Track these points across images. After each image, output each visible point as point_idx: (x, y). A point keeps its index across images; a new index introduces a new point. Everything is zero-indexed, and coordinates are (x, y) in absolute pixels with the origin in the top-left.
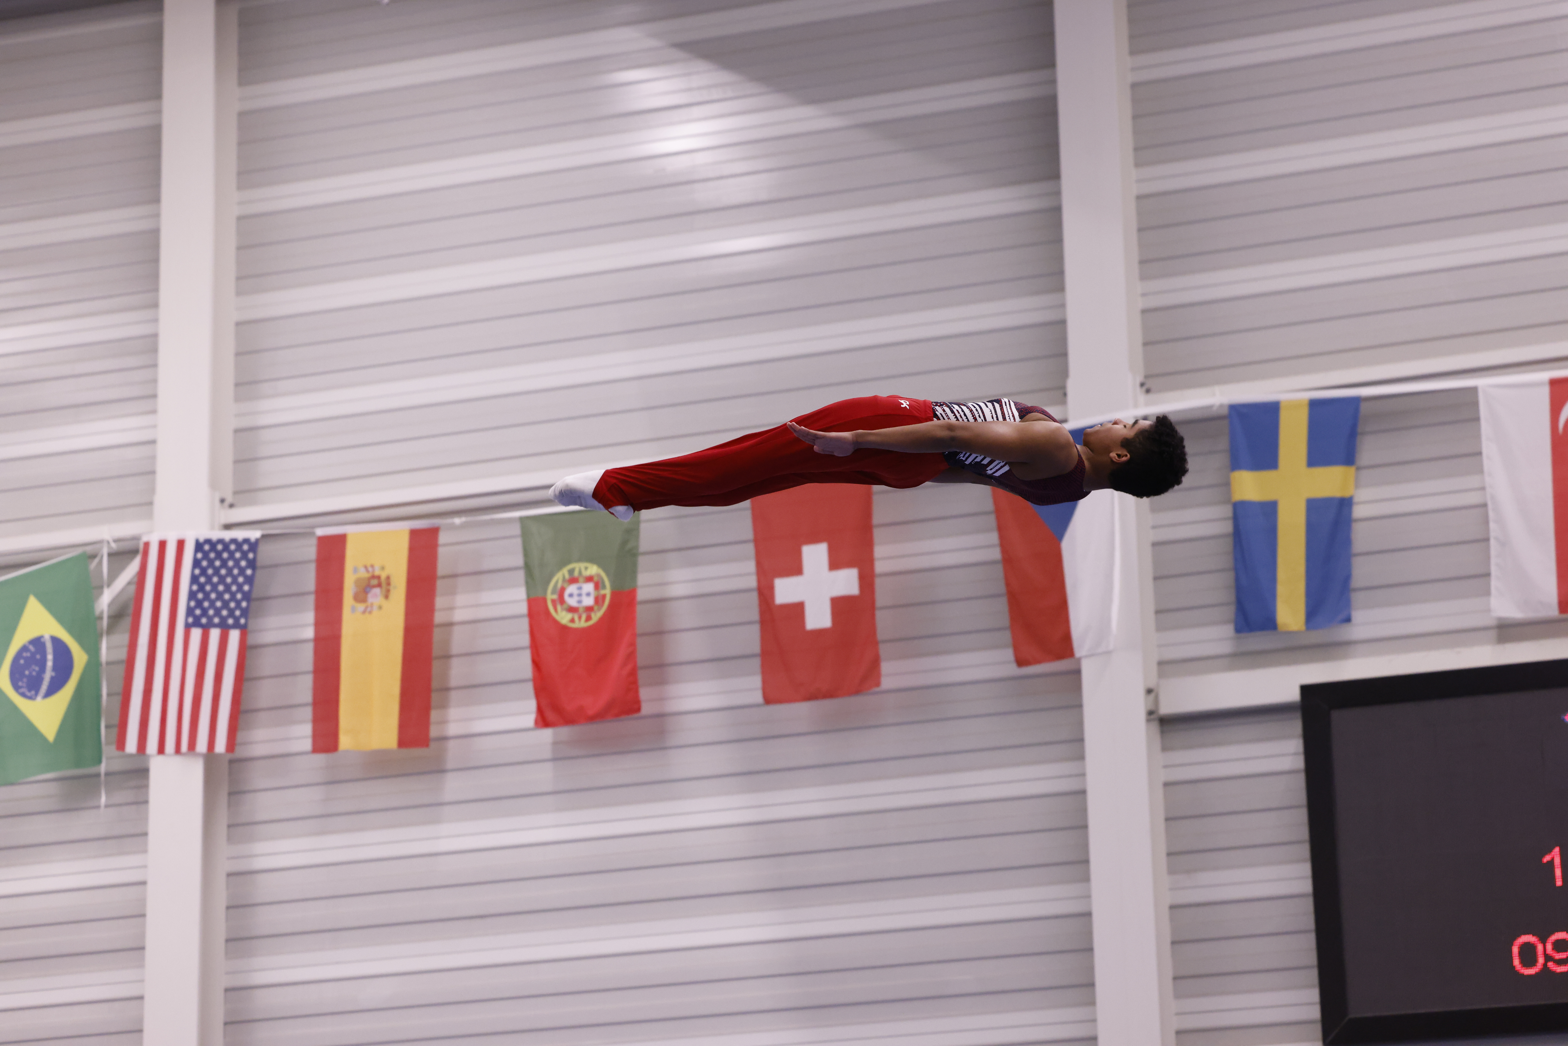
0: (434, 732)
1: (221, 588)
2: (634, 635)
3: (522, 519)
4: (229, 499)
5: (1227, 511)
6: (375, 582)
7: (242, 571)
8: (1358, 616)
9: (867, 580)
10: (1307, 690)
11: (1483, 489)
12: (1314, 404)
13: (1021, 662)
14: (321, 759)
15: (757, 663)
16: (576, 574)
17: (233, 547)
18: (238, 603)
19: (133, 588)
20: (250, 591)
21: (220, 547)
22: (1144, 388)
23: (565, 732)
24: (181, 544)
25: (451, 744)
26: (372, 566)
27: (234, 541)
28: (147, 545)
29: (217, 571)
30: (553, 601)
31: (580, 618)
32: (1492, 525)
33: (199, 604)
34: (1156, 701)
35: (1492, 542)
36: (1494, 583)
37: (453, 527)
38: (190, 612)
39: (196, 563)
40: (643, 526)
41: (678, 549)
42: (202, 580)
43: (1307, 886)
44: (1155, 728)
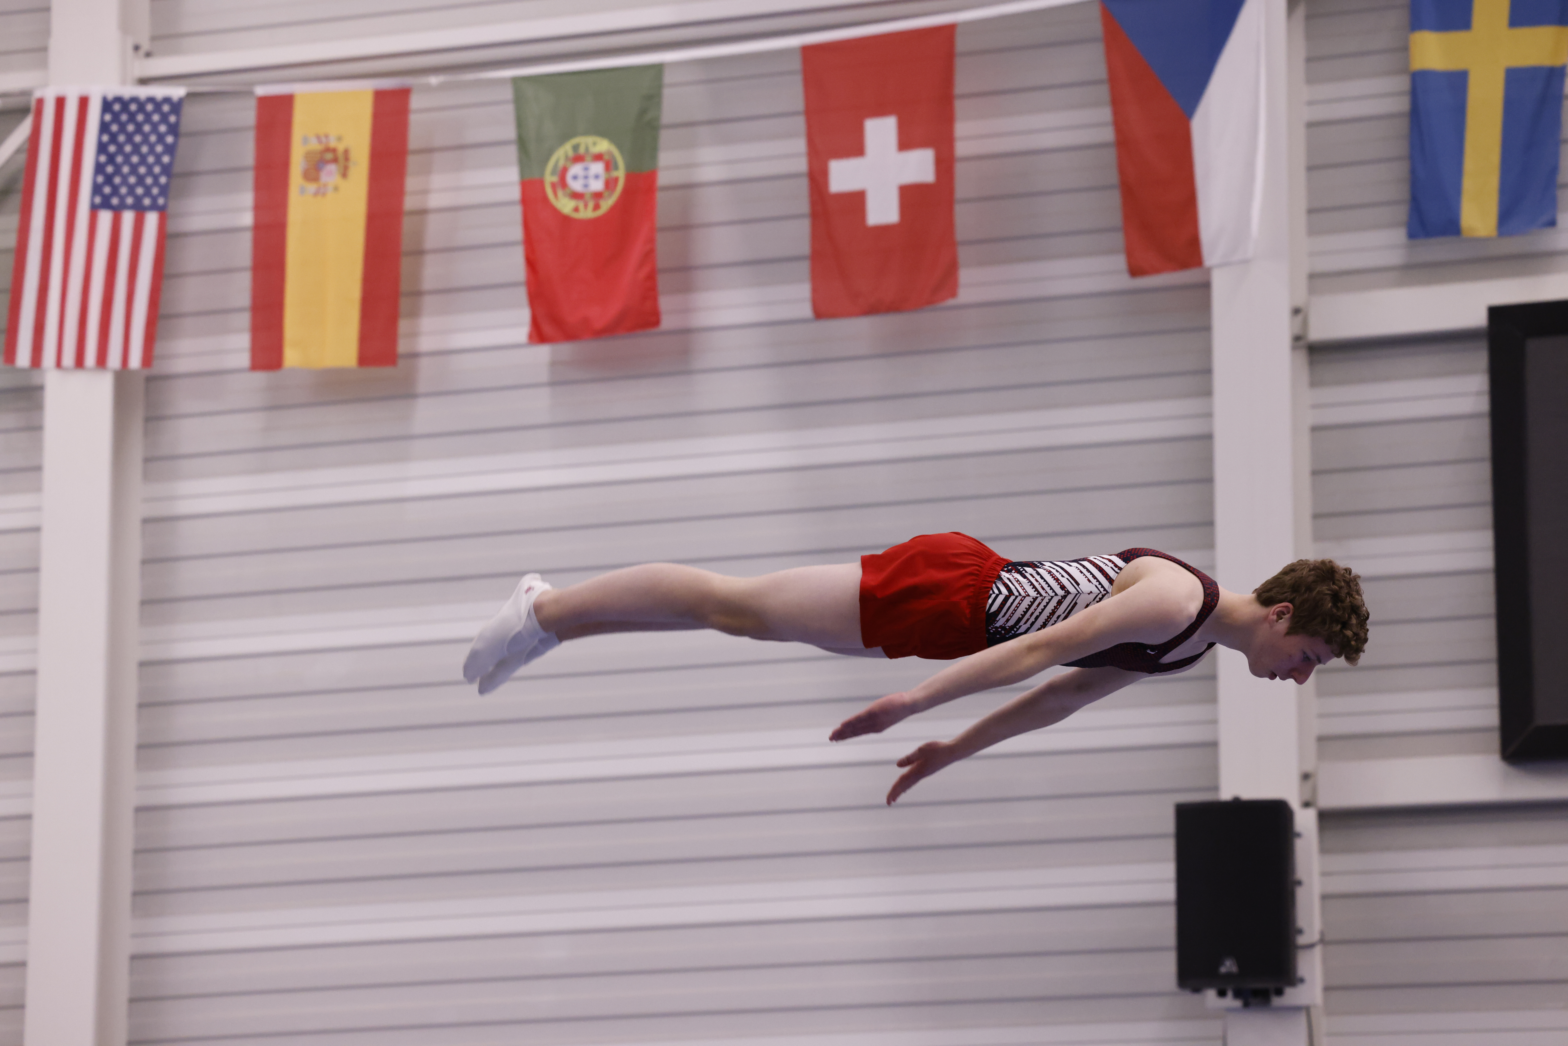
0: (402, 347)
1: (135, 159)
2: (653, 230)
3: (515, 81)
4: (146, 46)
5: (1403, 83)
6: (329, 156)
7: (161, 138)
8: (1563, 219)
9: (945, 164)
10: (1495, 312)
13: (1135, 271)
14: (260, 377)
15: (805, 267)
16: (582, 150)
17: (150, 107)
18: (156, 178)
19: (23, 158)
20: (171, 164)
21: (133, 107)
23: (565, 349)
24: (84, 103)
25: (424, 362)
26: (327, 136)
27: (151, 100)
28: (40, 102)
29: (130, 138)
30: (553, 186)
31: (586, 206)
33: (109, 180)
34: (1305, 324)
37: (429, 89)
38: (97, 189)
39: (104, 127)
40: (667, 92)
41: (710, 122)
42: (112, 149)
43: (1486, 559)
44: (1302, 357)
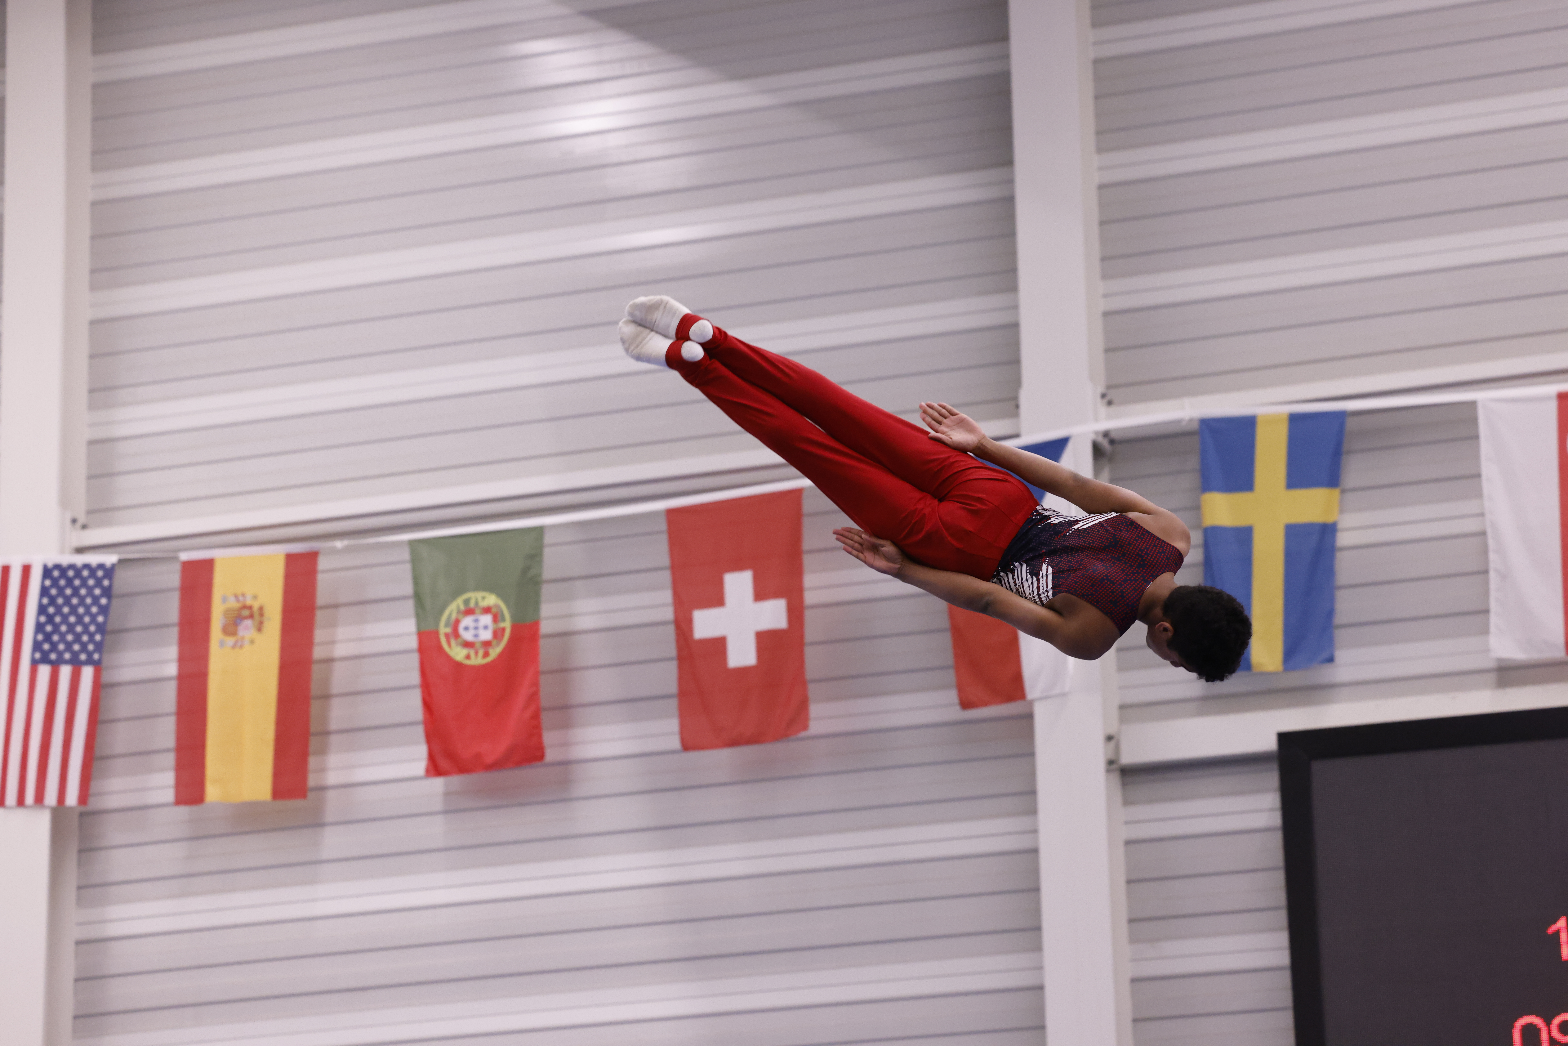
0: (312, 780)
1: (72, 619)
2: (537, 673)
3: (412, 543)
4: (82, 519)
6: (246, 613)
7: (96, 600)
8: (1342, 655)
9: (796, 612)
10: (1284, 738)
11: (1482, 515)
12: (1295, 420)
13: (965, 704)
14: (185, 811)
15: (673, 705)
16: (472, 604)
17: (85, 573)
18: (91, 636)
20: (105, 623)
21: (71, 573)
22: (1105, 400)
23: (458, 781)
24: (26, 570)
25: (330, 795)
26: (243, 595)
27: (87, 566)
29: (67, 601)
30: (447, 636)
31: (476, 653)
32: (1492, 556)
33: (48, 637)
34: (1117, 749)
35: (1492, 574)
36: (1494, 619)
37: (334, 551)
38: (37, 646)
39: (44, 591)
40: (547, 551)
41: (586, 577)
42: (51, 610)
43: (1284, 958)
44: (1116, 778)
